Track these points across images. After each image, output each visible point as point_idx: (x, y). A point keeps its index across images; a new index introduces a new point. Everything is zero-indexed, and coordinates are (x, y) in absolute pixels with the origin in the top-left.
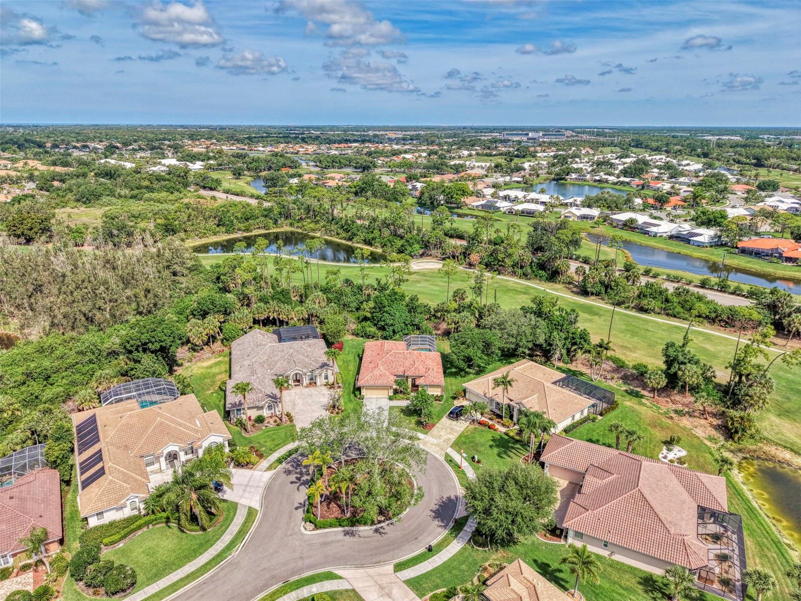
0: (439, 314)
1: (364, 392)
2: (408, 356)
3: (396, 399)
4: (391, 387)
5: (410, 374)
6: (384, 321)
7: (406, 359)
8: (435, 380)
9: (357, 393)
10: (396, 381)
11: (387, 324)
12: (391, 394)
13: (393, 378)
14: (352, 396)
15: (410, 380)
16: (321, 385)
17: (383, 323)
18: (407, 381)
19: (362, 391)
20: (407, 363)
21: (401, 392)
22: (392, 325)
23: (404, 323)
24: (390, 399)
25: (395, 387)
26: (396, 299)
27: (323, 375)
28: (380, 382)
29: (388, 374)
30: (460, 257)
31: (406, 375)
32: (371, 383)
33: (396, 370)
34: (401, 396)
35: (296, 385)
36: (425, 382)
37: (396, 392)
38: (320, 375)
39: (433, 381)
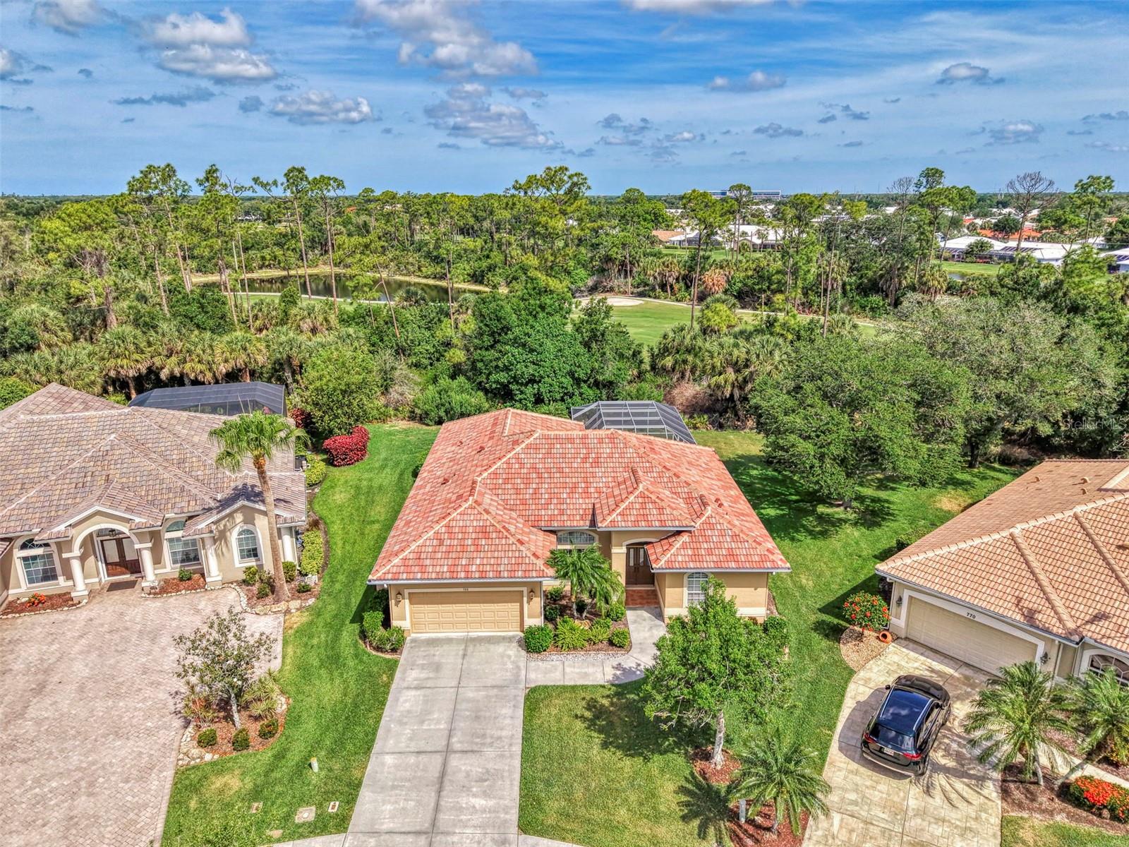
0: (668, 362)
1: (404, 614)
2: (606, 450)
3: (559, 645)
4: (533, 589)
5: (622, 525)
6: (507, 369)
7: (596, 462)
8: (741, 552)
9: (373, 618)
10: (555, 560)
11: (515, 379)
12: (535, 621)
13: (543, 544)
14: (349, 632)
15: (619, 552)
16: (226, 584)
17: (503, 377)
18: (607, 554)
19: (394, 610)
20: (602, 479)
21: (581, 607)
22: (532, 381)
23: (571, 374)
24: (532, 643)
25: (550, 584)
26: (542, 308)
27: (234, 537)
28: (476, 566)
29: (517, 526)
30: (676, 287)
31: (603, 525)
32: (438, 570)
33: (553, 510)
34: (581, 625)
35: (114, 587)
36: (696, 557)
37: (556, 607)
38: (220, 538)
39: (731, 555)
